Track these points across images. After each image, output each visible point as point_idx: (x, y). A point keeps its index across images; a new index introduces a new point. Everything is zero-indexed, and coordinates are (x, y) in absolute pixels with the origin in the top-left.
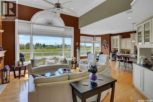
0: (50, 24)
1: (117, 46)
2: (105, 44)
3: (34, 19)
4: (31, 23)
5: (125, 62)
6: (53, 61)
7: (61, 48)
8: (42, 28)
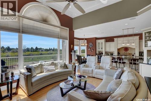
0: (45, 21)
1: (102, 49)
2: (91, 47)
3: (25, 11)
4: (20, 16)
5: (120, 63)
6: (52, 67)
7: (31, 52)
8: (35, 25)
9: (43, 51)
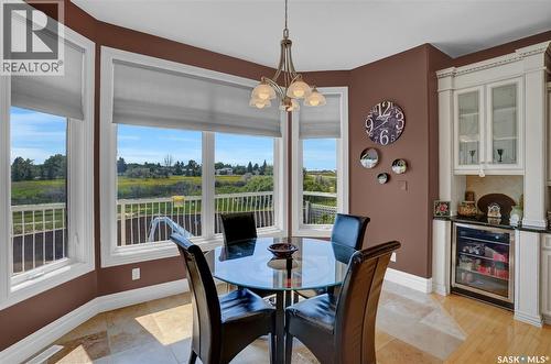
7: (188, 175)
9: (226, 173)
